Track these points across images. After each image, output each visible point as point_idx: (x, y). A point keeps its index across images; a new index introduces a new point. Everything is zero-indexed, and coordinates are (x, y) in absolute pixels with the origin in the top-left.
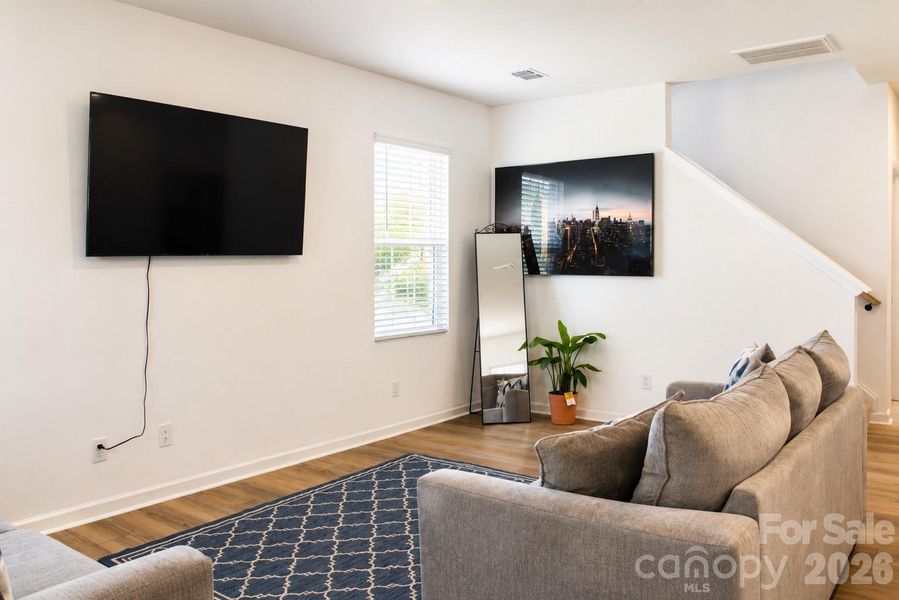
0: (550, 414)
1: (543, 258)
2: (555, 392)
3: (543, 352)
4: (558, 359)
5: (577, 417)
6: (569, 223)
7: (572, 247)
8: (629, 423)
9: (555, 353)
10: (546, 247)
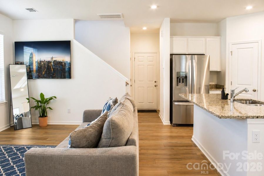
0: (39, 124)
1: (34, 74)
2: (40, 117)
3: (35, 104)
4: (41, 106)
5: (48, 124)
6: (43, 62)
7: (44, 70)
8: (95, 124)
9: (40, 104)
10: (35, 70)
